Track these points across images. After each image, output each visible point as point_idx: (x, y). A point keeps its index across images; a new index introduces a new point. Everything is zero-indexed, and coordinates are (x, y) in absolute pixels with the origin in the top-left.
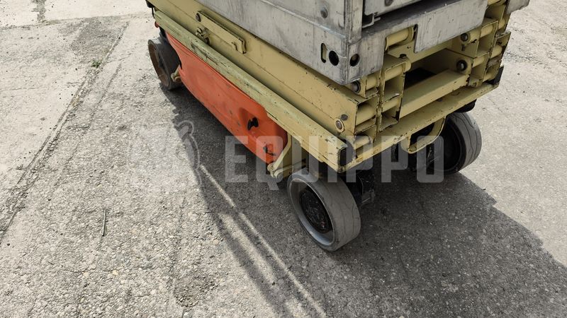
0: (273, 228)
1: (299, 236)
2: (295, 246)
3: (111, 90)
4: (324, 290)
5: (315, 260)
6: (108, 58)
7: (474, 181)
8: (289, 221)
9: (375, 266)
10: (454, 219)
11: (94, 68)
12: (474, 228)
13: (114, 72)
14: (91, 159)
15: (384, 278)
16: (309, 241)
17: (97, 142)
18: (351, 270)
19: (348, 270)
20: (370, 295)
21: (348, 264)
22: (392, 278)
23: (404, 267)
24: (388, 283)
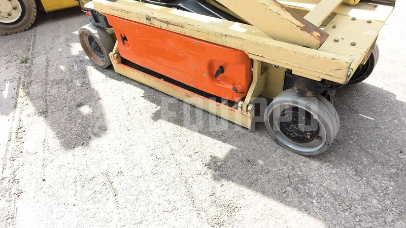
0: (256, 150)
1: (280, 151)
2: (282, 159)
3: (51, 79)
4: (325, 185)
5: (303, 166)
6: (32, 54)
7: (373, 85)
8: (265, 142)
9: (348, 157)
10: (377, 112)
11: (23, 64)
12: (393, 114)
13: (46, 64)
14: (65, 136)
15: (360, 164)
16: (290, 153)
17: (63, 121)
18: (334, 165)
19: (332, 166)
20: (359, 179)
21: (329, 162)
22: (366, 163)
23: (368, 152)
24: (365, 167)
